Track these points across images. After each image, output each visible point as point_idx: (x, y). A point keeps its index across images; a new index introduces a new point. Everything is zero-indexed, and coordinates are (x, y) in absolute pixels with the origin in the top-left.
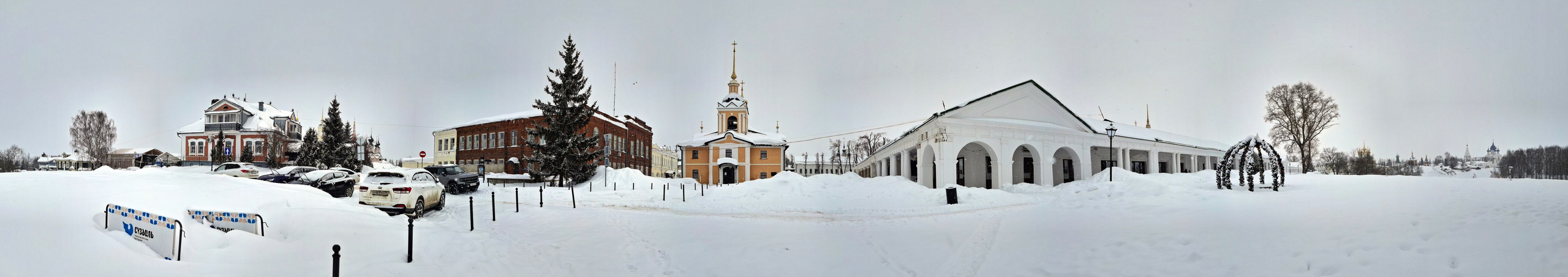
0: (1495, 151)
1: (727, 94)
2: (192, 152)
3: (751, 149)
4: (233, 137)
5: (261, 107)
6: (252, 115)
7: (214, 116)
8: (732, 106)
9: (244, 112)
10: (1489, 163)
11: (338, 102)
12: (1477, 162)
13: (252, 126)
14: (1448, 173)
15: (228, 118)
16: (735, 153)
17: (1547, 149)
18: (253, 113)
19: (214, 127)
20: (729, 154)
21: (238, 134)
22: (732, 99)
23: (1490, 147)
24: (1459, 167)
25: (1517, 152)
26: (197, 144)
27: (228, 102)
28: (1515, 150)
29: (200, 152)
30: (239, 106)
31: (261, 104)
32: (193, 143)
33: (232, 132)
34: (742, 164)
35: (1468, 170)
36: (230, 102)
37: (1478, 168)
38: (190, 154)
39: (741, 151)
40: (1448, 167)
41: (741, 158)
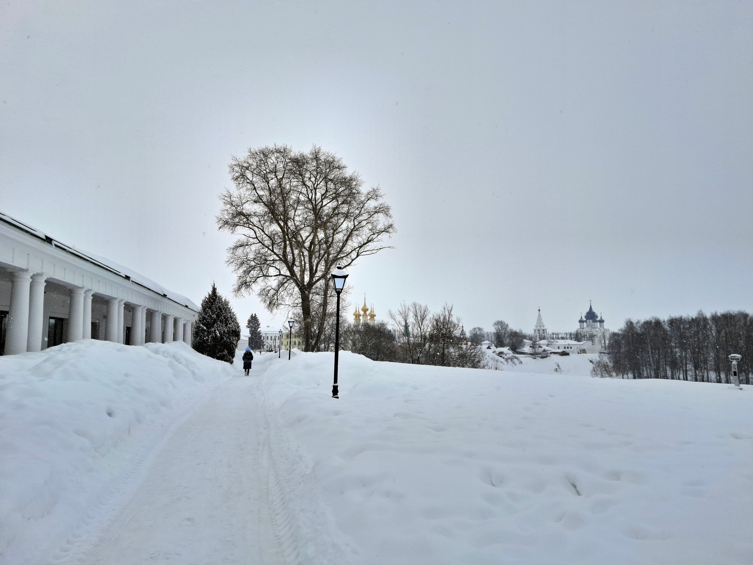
0: (596, 321)
10: (585, 344)
12: (561, 342)
14: (507, 360)
17: (715, 318)
23: (584, 315)
24: (527, 349)
25: (647, 324)
28: (642, 321)
35: (544, 355)
37: (564, 354)
40: (505, 350)
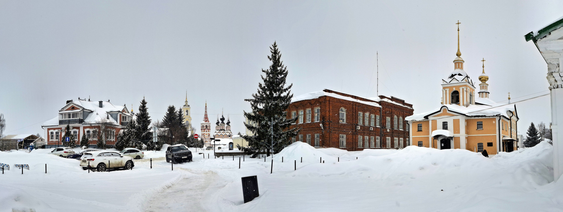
1: (452, 70)
2: (52, 139)
3: (467, 121)
4: (78, 128)
5: (101, 105)
6: (92, 112)
7: (65, 114)
8: (454, 81)
9: (85, 110)
11: (146, 101)
13: (93, 119)
15: (74, 115)
16: (450, 125)
18: (92, 110)
19: (65, 122)
20: (445, 126)
21: (81, 126)
22: (456, 75)
26: (54, 133)
27: (74, 104)
29: (57, 139)
30: (81, 107)
31: (101, 103)
32: (52, 133)
33: (77, 125)
34: (456, 135)
36: (75, 104)
38: (50, 140)
39: (456, 123)
41: (457, 129)
